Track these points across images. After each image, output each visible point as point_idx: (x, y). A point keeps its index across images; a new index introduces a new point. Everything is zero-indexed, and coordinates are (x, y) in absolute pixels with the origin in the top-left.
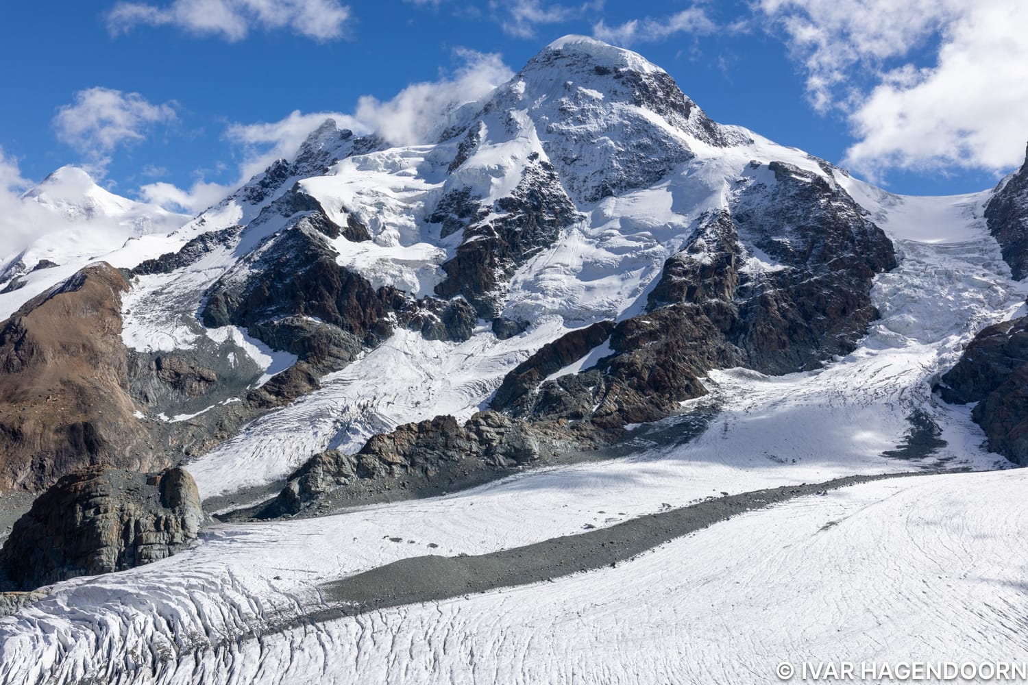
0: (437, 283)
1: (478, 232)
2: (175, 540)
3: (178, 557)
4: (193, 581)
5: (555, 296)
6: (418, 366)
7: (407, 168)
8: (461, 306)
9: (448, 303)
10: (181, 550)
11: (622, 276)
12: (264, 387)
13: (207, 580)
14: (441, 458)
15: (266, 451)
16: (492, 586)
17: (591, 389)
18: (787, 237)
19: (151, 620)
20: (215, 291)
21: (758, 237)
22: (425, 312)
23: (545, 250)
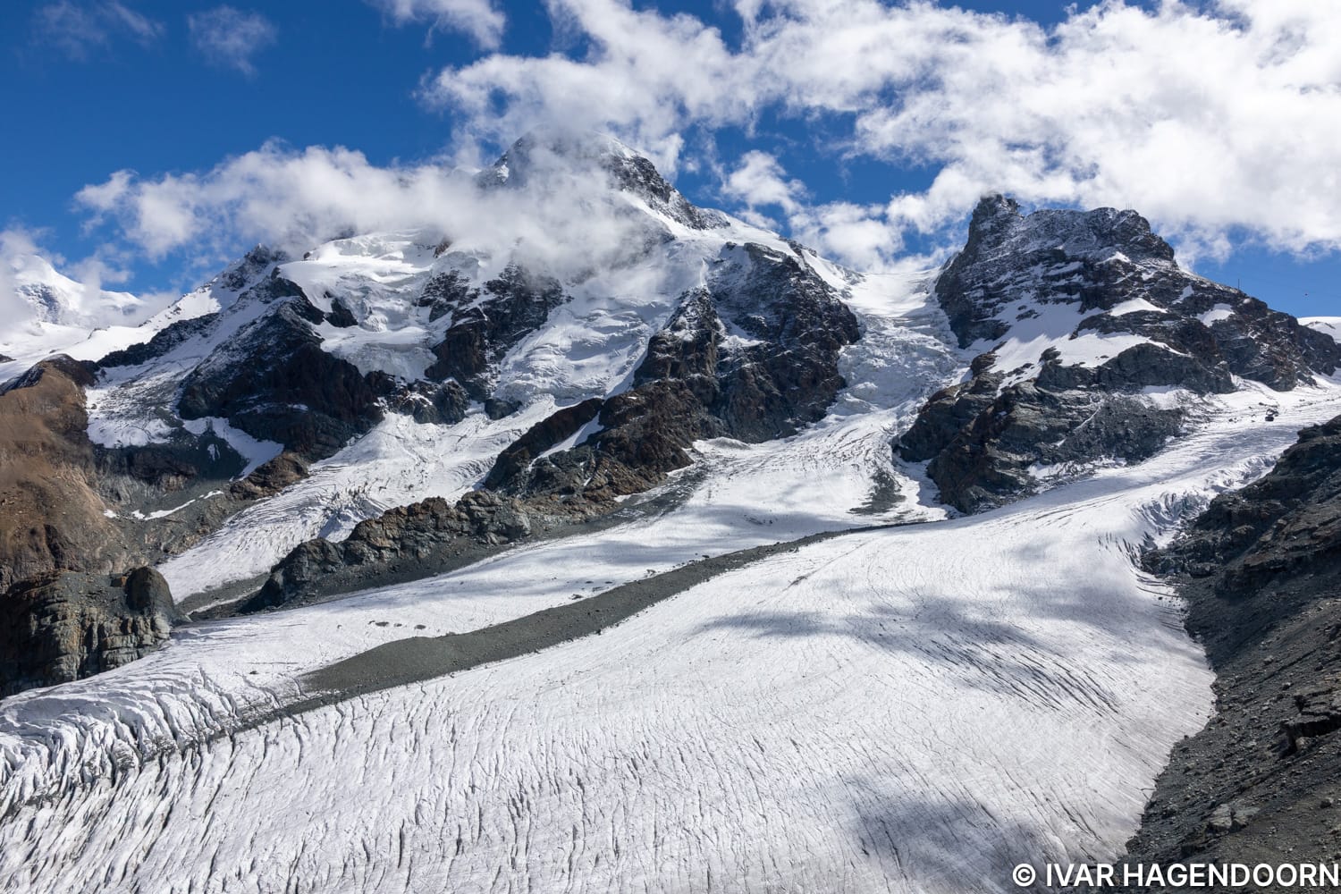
0: (428, 367)
1: (468, 315)
2: (144, 642)
3: (147, 659)
4: (161, 684)
5: (546, 375)
6: (411, 449)
7: (391, 252)
8: (452, 388)
9: (439, 386)
10: (150, 652)
11: (611, 354)
12: (249, 479)
13: (175, 681)
14: (432, 540)
15: (252, 543)
16: (478, 662)
17: (582, 464)
18: (762, 314)
19: (111, 728)
20: (191, 381)
21: (735, 314)
22: (416, 396)
23: (535, 331)
